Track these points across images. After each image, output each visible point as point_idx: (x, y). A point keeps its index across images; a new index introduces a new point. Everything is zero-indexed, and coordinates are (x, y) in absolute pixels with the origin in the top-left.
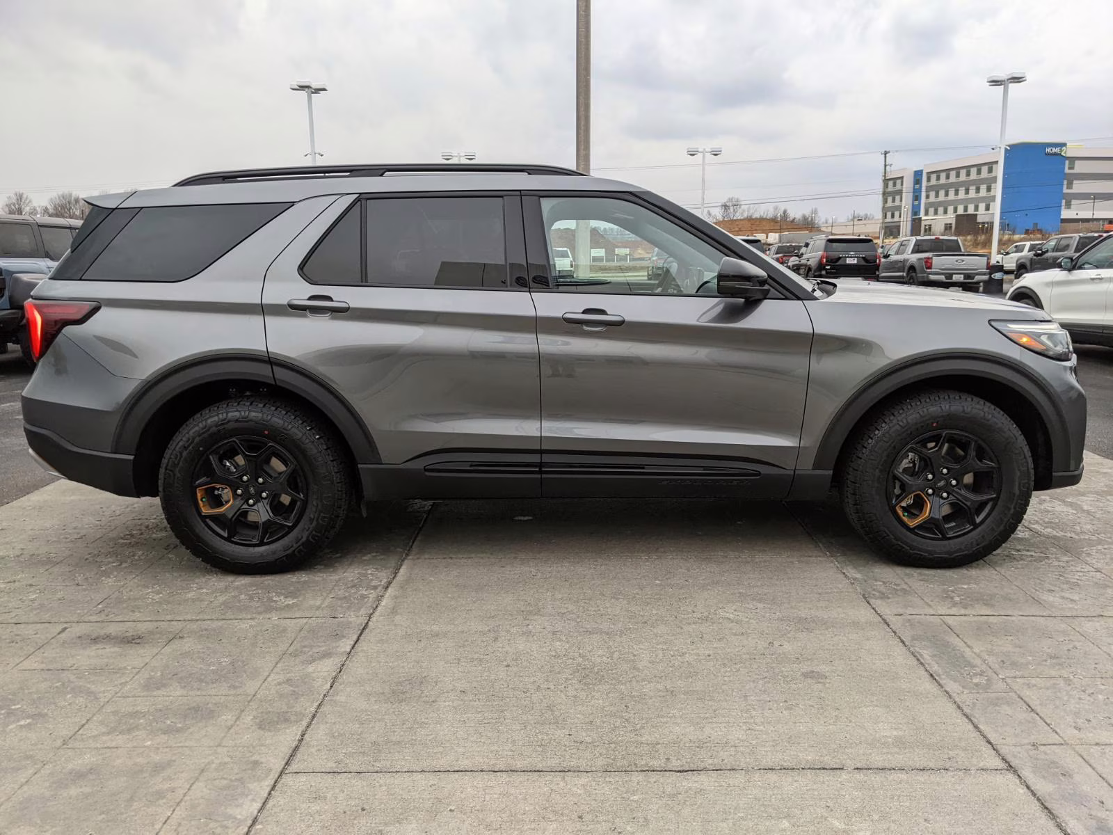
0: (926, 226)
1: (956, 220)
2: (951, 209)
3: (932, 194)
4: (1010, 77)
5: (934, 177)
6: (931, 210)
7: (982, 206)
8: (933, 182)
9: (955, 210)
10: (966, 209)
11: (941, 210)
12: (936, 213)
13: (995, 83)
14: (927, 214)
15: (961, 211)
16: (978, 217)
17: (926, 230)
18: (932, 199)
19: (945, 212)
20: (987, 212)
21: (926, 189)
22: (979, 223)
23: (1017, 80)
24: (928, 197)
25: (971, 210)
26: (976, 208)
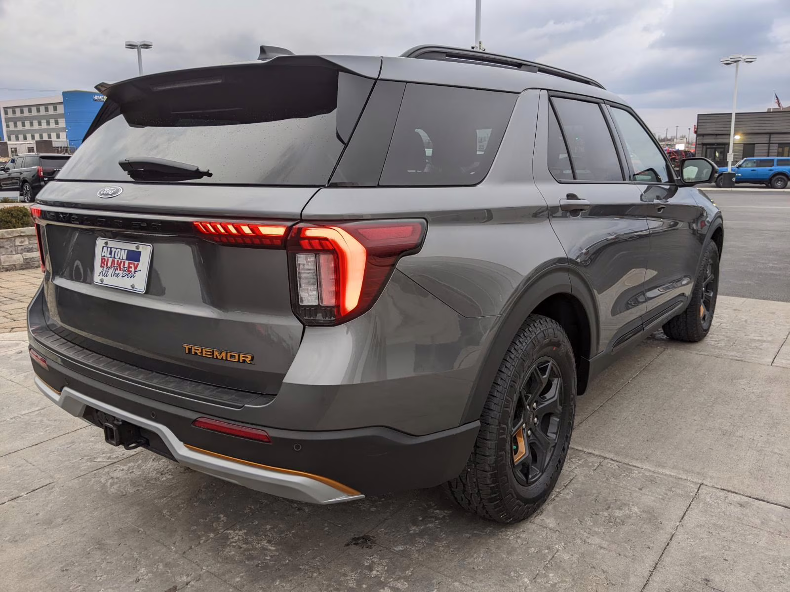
0: (12, 148)
1: (36, 145)
2: (29, 136)
3: (11, 124)
4: (142, 44)
5: (10, 111)
6: (13, 137)
7: (54, 135)
8: (10, 115)
9: (33, 138)
10: (41, 137)
11: (21, 137)
12: (17, 139)
13: (131, 46)
14: (9, 139)
15: (37, 138)
16: (53, 143)
17: (12, 152)
18: (12, 127)
19: (25, 138)
20: (58, 140)
21: (5, 120)
22: (55, 147)
23: (146, 46)
24: (8, 126)
25: (45, 138)
26: (50, 137)
